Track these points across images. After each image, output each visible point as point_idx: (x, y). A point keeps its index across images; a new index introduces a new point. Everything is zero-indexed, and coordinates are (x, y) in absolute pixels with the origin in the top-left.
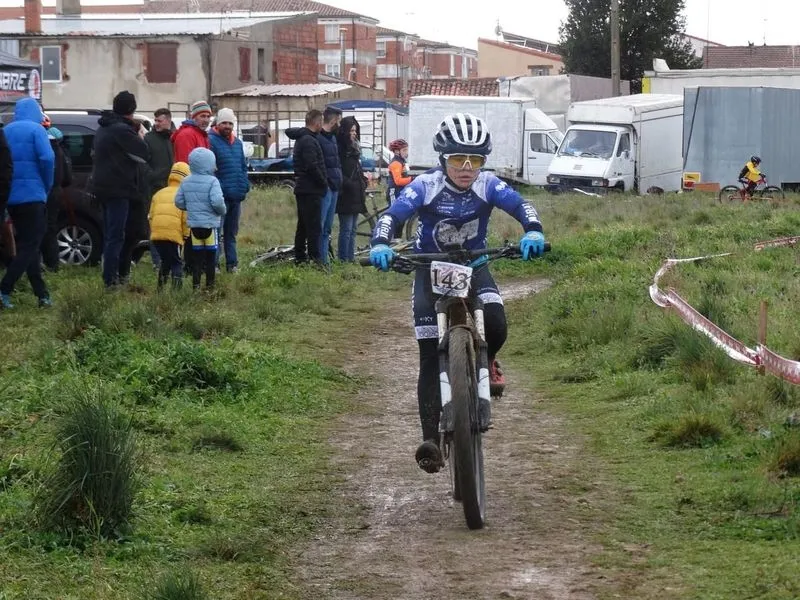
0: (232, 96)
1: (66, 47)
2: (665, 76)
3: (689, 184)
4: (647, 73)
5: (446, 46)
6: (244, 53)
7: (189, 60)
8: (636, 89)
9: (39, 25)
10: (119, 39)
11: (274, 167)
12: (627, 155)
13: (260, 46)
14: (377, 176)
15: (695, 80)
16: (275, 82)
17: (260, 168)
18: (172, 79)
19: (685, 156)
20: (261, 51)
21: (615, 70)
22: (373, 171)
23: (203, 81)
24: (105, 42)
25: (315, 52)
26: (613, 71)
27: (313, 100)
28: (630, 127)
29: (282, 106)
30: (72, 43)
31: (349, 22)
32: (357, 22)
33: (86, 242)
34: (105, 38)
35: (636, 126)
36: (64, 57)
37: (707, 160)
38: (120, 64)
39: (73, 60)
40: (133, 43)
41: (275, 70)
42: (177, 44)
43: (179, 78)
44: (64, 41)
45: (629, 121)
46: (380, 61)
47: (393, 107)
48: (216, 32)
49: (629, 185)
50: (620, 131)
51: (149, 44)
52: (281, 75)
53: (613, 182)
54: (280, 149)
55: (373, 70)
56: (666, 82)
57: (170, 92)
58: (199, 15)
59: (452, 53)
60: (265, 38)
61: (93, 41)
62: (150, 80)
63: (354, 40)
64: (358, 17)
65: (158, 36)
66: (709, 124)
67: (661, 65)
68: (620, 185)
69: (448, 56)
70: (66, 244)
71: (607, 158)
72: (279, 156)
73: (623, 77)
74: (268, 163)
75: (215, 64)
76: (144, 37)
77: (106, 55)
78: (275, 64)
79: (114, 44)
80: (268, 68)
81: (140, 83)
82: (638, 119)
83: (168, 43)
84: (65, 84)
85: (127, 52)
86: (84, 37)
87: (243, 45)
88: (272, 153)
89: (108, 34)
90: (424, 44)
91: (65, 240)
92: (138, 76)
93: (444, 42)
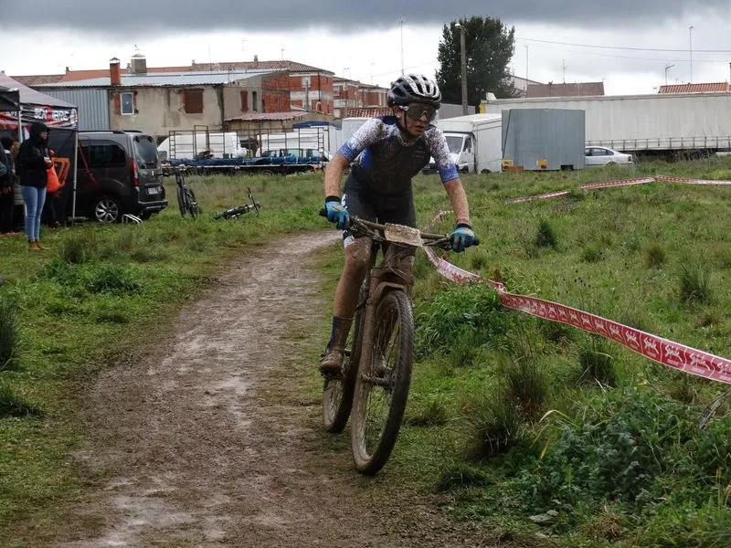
0: (236, 120)
1: (136, 93)
2: (494, 103)
3: (506, 167)
4: (482, 101)
5: (377, 88)
6: (244, 95)
7: (210, 99)
8: (478, 111)
9: (119, 80)
10: (168, 88)
11: (258, 162)
12: (469, 151)
13: (254, 90)
14: (320, 166)
15: (511, 105)
16: (264, 111)
17: (251, 163)
18: (200, 111)
19: (503, 150)
20: (254, 93)
21: (465, 100)
22: (319, 163)
23: (219, 112)
24: (159, 90)
25: (289, 93)
26: (463, 101)
27: (285, 122)
28: (471, 134)
29: (266, 126)
30: (139, 91)
31: (317, 74)
32: (321, 74)
33: (114, 209)
34: (159, 87)
35: (475, 133)
36: (135, 99)
37: (516, 152)
38: (169, 104)
39: (141, 101)
40: (176, 90)
41: (264, 104)
42: (203, 90)
43: (204, 111)
44: (135, 90)
45: (470, 131)
46: (336, 98)
47: (333, 125)
48: (226, 82)
49: (471, 169)
50: (465, 136)
51: (186, 90)
52: (267, 107)
53: (461, 166)
54: (263, 151)
55: (332, 102)
56: (494, 107)
57: (200, 119)
58: (220, 72)
59: (379, 91)
60: (257, 86)
61: (152, 90)
62: (187, 112)
63: (319, 85)
64: (321, 71)
65: (191, 85)
66: (517, 132)
67: (491, 96)
68: (466, 169)
69: (378, 93)
70: (102, 211)
71: (458, 153)
72: (262, 155)
73: (470, 104)
74: (256, 160)
75: (225, 103)
76: (183, 86)
77: (160, 98)
78: (263, 101)
79: (165, 91)
80: (259, 104)
81: (181, 114)
82: (475, 128)
83: (196, 89)
84: (135, 116)
85: (172, 95)
86: (147, 87)
87: (243, 89)
88: (258, 154)
89: (160, 85)
90: (363, 87)
91: (102, 208)
92: (179, 110)
93: (375, 85)
